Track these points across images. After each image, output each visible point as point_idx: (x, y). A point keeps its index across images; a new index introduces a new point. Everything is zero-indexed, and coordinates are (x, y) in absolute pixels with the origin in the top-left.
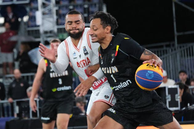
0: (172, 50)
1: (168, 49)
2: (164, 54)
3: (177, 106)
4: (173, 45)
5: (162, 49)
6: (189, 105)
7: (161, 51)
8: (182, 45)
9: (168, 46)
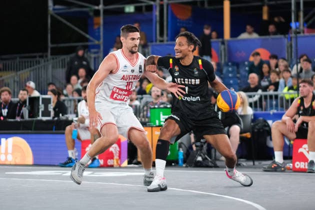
0: (45, 61)
1: (40, 59)
2: (36, 64)
3: (49, 116)
4: (47, 56)
5: (35, 60)
6: (61, 115)
7: (31, 62)
8: (54, 57)
9: (41, 57)
